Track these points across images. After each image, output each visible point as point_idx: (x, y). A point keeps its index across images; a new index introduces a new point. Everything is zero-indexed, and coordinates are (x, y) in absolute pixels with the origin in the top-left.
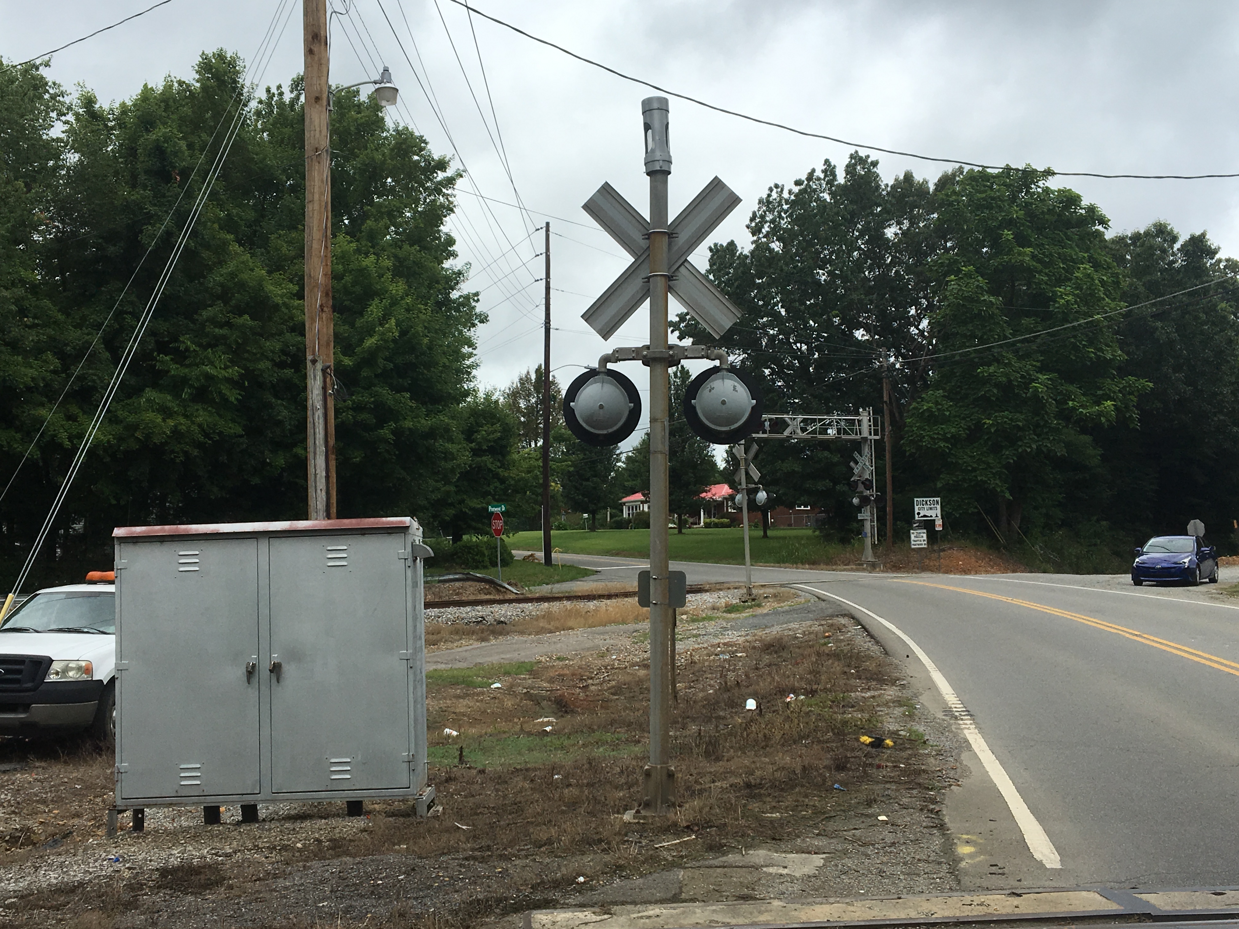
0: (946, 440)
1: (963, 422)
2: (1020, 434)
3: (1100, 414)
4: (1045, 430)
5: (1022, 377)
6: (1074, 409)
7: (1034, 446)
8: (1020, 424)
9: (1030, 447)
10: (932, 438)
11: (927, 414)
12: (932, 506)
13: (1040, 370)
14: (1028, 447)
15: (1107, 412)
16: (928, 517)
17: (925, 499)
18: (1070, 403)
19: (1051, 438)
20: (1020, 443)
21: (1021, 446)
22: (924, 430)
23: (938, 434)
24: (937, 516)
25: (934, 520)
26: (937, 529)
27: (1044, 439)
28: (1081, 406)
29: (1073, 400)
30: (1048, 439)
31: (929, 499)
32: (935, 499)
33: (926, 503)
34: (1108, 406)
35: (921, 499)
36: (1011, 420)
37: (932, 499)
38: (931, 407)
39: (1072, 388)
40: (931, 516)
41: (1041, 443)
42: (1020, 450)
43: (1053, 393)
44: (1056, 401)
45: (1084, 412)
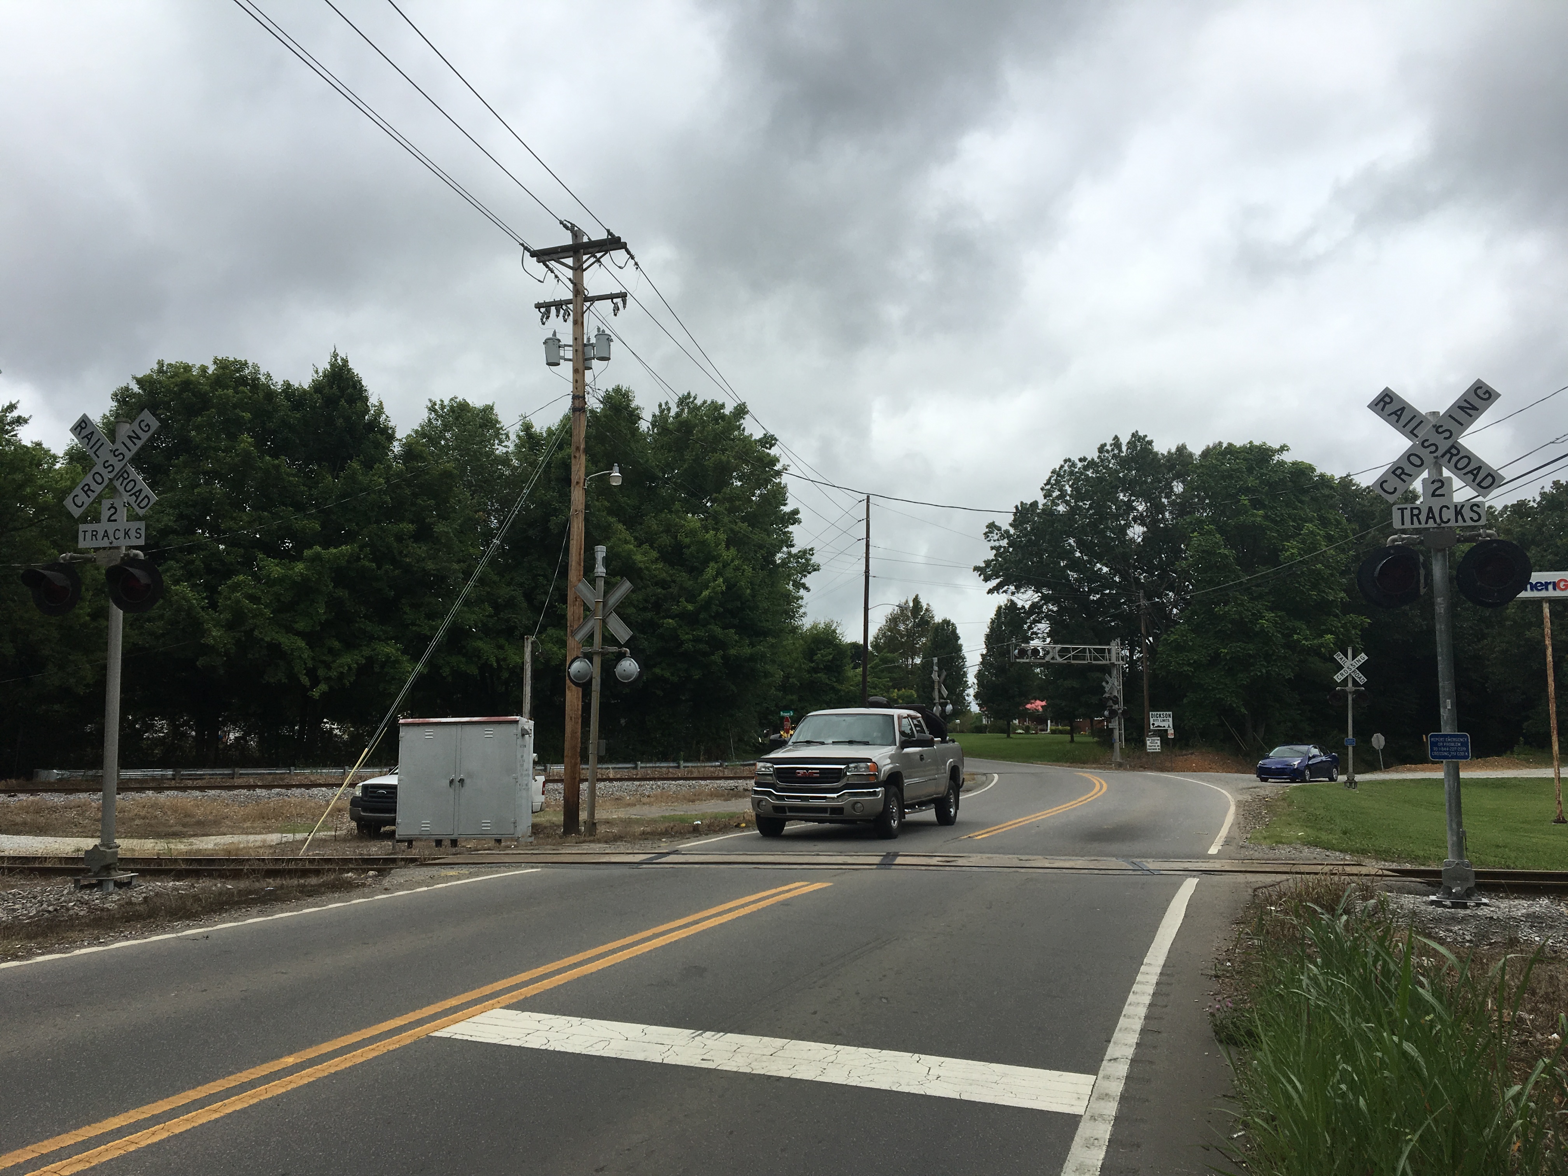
0: (1189, 665)
1: (1205, 651)
2: (1252, 660)
3: (1321, 645)
4: (1274, 658)
5: (1253, 614)
6: (1298, 641)
7: (1264, 671)
8: (1251, 652)
9: (1261, 671)
10: (1179, 664)
11: (1174, 644)
12: (1165, 718)
13: (1271, 609)
14: (1259, 671)
15: (1328, 644)
16: (1161, 727)
17: (1158, 712)
18: (1295, 637)
19: (1279, 664)
20: (1252, 668)
21: (1253, 671)
22: (1172, 657)
23: (1183, 660)
24: (1169, 727)
26: (1170, 737)
27: (1272, 665)
28: (1306, 639)
29: (1298, 634)
30: (1277, 665)
31: (1161, 712)
32: (1168, 712)
33: (1159, 715)
34: (1329, 639)
35: (1155, 712)
36: (1244, 649)
37: (1165, 712)
38: (1177, 639)
39: (1298, 624)
40: (1164, 727)
41: (1270, 668)
42: (1252, 674)
43: (1281, 628)
44: (1282, 634)
45: (1306, 643)
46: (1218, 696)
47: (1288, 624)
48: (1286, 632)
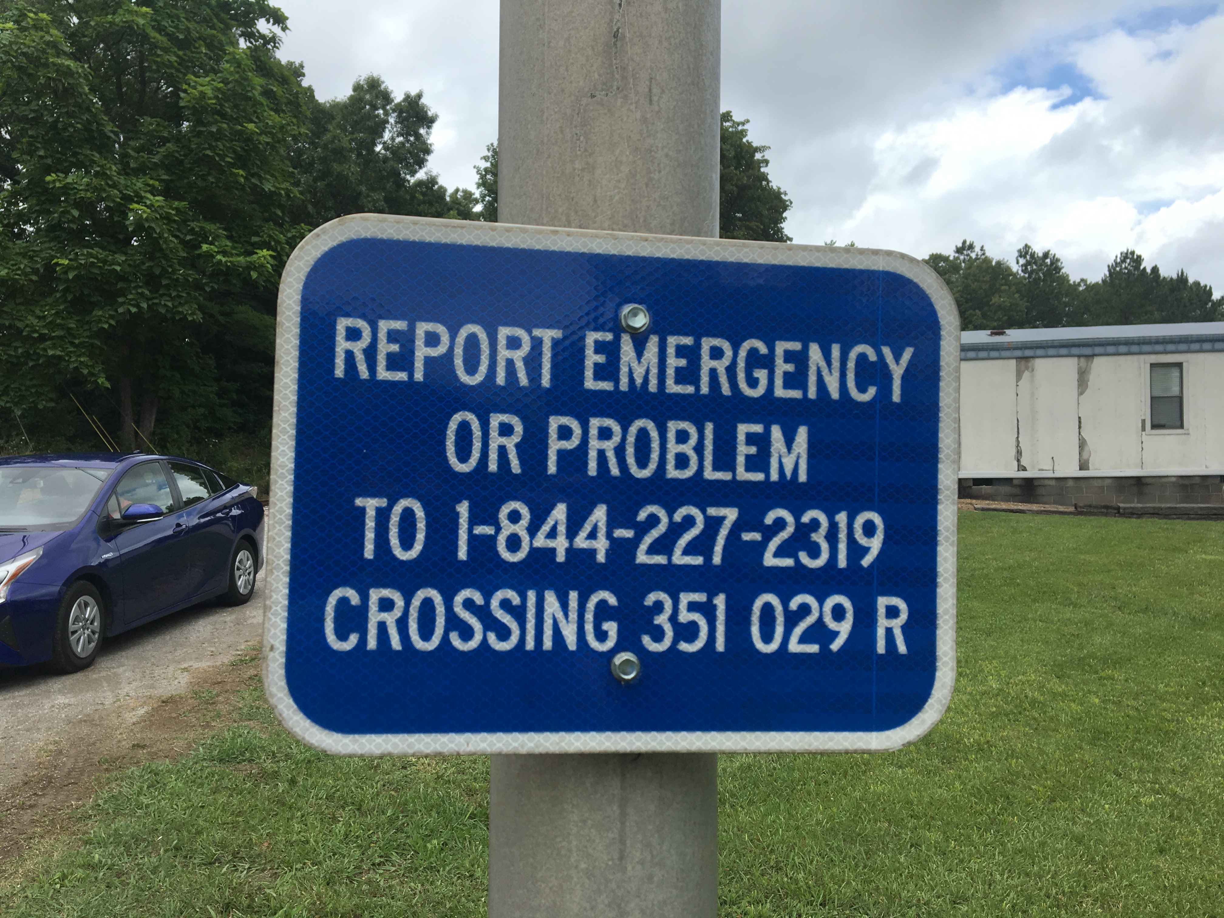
2: (121, 285)
3: (248, 264)
8: (121, 269)
15: (262, 266)
18: (205, 247)
19: (174, 295)
20: (120, 300)
29: (211, 243)
30: (170, 296)
34: (263, 256)
36: (105, 262)
39: (210, 227)
41: (156, 301)
42: (121, 310)
43: (179, 230)
44: (183, 242)
45: (224, 260)
46: (50, 353)
47: (193, 224)
48: (188, 237)
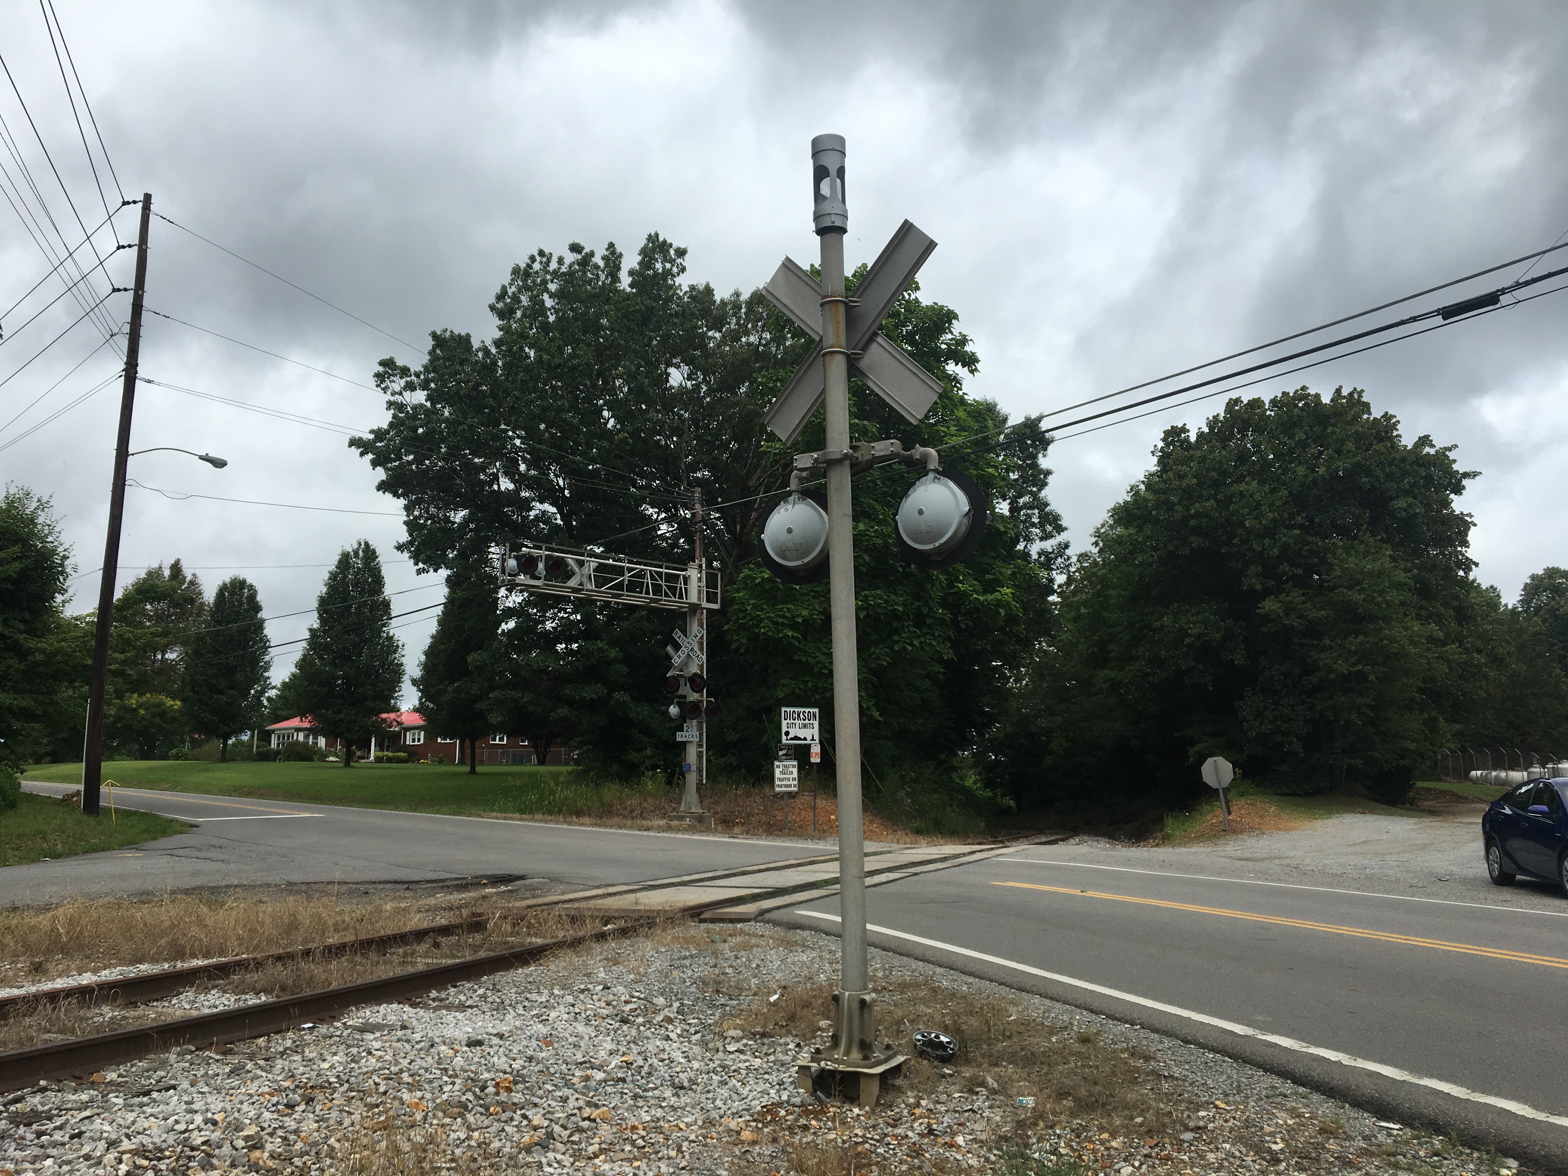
4: (928, 622)
12: (807, 721)
16: (800, 739)
17: (796, 710)
21: (897, 642)
24: (813, 739)
25: (810, 745)
26: (813, 760)
27: (927, 634)
31: (802, 710)
32: (812, 710)
33: (799, 715)
35: (792, 710)
37: (807, 710)
40: (805, 739)
